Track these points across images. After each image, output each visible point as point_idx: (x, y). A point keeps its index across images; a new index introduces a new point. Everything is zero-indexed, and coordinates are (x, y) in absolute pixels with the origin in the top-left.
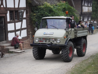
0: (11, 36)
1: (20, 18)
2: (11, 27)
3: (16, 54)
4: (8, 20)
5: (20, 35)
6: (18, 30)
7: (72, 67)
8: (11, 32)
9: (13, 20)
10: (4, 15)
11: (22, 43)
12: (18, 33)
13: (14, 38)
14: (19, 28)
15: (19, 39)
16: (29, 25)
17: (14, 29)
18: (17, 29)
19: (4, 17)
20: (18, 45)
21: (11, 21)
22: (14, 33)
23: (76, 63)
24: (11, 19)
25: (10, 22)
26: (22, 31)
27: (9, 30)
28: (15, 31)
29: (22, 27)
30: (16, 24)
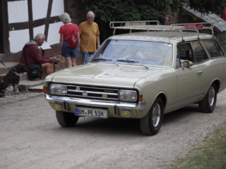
0: (18, 41)
3: (33, 94)
5: (46, 39)
6: (39, 23)
7: (205, 135)
8: (19, 26)
12: (39, 31)
14: (43, 15)
15: (43, 51)
16: (74, 6)
17: (26, 19)
18: (35, 18)
20: (37, 68)
22: (27, 31)
23: (217, 123)
26: (51, 25)
28: (31, 25)
29: (52, 15)
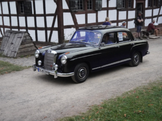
1: (159, 4)
2: (148, 13)
4: (146, 6)
5: (157, 22)
6: (155, 17)
8: (148, 18)
9: (151, 6)
10: (143, 2)
11: (158, 30)
12: (155, 19)
13: (150, 24)
14: (157, 14)
15: (155, 26)
17: (150, 15)
18: (154, 15)
19: (142, 3)
20: (153, 31)
21: (149, 7)
22: (151, 20)
24: (149, 5)
25: (147, 9)
26: (159, 18)
27: (146, 16)
28: (152, 17)
29: (160, 14)
30: (154, 10)
